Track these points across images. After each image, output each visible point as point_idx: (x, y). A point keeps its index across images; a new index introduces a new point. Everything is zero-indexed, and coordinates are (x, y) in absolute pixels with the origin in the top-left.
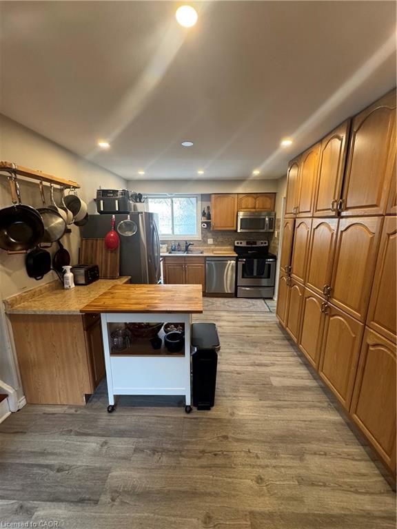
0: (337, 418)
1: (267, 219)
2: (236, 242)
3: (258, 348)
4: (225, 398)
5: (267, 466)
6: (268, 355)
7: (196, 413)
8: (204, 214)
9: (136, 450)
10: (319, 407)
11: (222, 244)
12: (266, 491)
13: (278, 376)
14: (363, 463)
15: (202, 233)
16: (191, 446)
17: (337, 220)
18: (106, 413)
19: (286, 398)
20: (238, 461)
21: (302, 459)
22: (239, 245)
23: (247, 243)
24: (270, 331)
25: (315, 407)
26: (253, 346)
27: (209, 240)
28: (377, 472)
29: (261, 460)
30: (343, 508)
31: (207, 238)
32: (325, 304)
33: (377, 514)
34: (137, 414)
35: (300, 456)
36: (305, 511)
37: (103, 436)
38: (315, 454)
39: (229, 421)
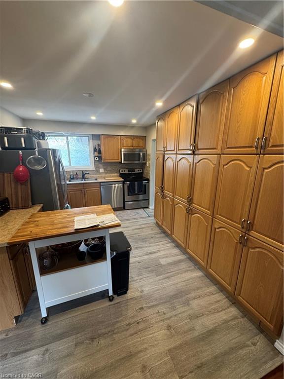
0: (200, 274)
1: (141, 154)
2: (121, 170)
3: (147, 242)
4: (134, 282)
5: (171, 317)
6: (155, 246)
7: (118, 299)
8: (95, 150)
9: (76, 345)
10: (189, 270)
11: (111, 172)
12: (174, 333)
13: (163, 258)
14: (217, 295)
15: (95, 165)
16: (119, 324)
17: (192, 156)
18: (40, 326)
19: (172, 270)
20: (153, 321)
21: (188, 305)
22: (123, 172)
23: (129, 171)
24: (152, 229)
25: (188, 271)
26: (143, 242)
27: (100, 169)
28: (224, 297)
29: (167, 314)
30: (214, 324)
31: (99, 168)
32: (188, 208)
33: (229, 319)
34: (69, 316)
35: (187, 303)
36: (197, 334)
37: (42, 346)
38: (194, 299)
39: (141, 297)
